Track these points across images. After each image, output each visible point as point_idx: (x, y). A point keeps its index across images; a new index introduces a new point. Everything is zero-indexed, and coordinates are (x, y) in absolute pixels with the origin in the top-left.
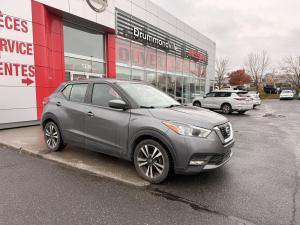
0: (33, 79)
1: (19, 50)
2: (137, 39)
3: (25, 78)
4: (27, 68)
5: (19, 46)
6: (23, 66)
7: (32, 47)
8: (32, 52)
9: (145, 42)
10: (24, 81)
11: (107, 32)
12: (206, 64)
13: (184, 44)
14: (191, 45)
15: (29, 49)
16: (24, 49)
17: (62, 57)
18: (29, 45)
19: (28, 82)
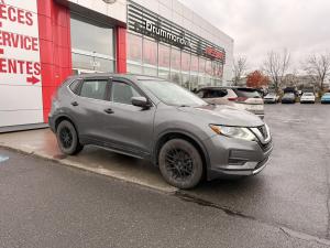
0: (39, 77)
1: (23, 45)
2: (149, 34)
3: (30, 76)
4: (32, 66)
5: (24, 40)
6: (28, 63)
7: (37, 42)
8: (37, 47)
9: (158, 38)
10: (29, 80)
11: (117, 26)
12: (223, 63)
13: (200, 41)
14: (206, 42)
15: (34, 44)
16: (29, 44)
18: (34, 39)
19: (34, 81)
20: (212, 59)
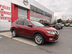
0: (11, 20)
1: (8, 14)
2: (35, 12)
3: (9, 20)
5: (8, 13)
6: (9, 18)
7: (11, 13)
8: (11, 14)
9: (37, 12)
10: (9, 21)
11: (28, 10)
12: (51, 17)
13: (46, 13)
14: (48, 13)
15: (10, 14)
16: (9, 14)
17: (18, 15)
18: (10, 13)
19: (10, 21)
20: (49, 17)
